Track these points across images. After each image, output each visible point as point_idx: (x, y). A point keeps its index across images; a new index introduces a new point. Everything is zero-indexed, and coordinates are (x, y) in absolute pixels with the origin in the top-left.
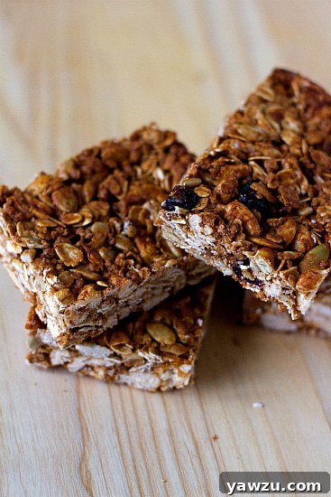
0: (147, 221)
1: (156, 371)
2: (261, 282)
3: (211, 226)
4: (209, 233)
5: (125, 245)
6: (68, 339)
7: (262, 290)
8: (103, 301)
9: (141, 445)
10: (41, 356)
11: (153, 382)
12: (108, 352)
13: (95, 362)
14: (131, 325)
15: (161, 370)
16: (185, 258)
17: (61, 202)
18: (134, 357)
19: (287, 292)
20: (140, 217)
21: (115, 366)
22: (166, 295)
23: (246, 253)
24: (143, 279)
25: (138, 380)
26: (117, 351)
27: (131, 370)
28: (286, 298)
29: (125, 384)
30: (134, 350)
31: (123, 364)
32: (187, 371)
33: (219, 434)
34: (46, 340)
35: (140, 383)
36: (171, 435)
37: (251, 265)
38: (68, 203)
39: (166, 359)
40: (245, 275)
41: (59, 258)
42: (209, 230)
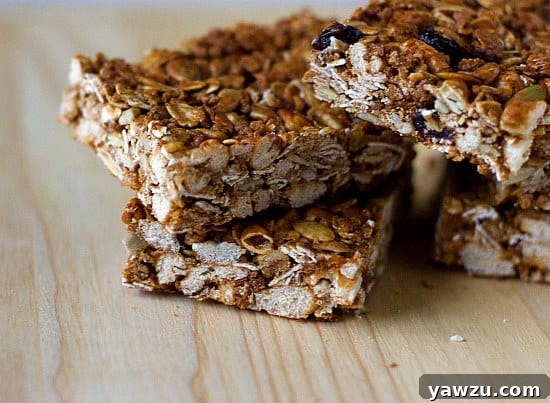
0: (295, 98)
1: (306, 281)
2: (452, 130)
3: (379, 56)
4: (377, 68)
5: (263, 113)
6: (181, 217)
7: (454, 144)
8: (230, 163)
9: (283, 368)
10: (144, 269)
11: (304, 303)
12: (239, 252)
13: (221, 273)
14: (272, 222)
15: (313, 279)
16: (347, 130)
17: (177, 71)
18: (275, 256)
19: (489, 140)
20: (286, 94)
21: (248, 279)
22: (322, 189)
23: (429, 87)
24: (288, 145)
25: (281, 299)
26: (251, 248)
27: (271, 284)
28: (488, 149)
29: (264, 312)
30: (275, 247)
31: (259, 272)
32: (351, 276)
33: (398, 361)
34: (151, 238)
35: (284, 306)
36: (327, 360)
37: (437, 104)
38: (188, 72)
39: (320, 256)
40: (430, 126)
41: (171, 117)
42: (377, 64)
